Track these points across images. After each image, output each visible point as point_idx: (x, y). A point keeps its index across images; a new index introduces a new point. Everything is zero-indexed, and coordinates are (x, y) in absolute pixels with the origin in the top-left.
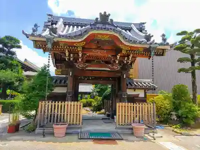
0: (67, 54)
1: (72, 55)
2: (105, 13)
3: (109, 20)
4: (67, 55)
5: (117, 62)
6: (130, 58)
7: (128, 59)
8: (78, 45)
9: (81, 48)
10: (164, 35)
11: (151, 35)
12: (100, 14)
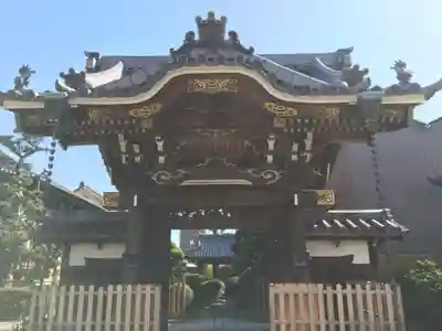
0: (123, 144)
1: (136, 149)
2: (211, 15)
3: (227, 37)
4: (123, 149)
5: (270, 158)
6: (308, 144)
7: (302, 147)
8: (141, 112)
9: (151, 121)
10: (400, 65)
11: (361, 69)
12: (198, 19)
